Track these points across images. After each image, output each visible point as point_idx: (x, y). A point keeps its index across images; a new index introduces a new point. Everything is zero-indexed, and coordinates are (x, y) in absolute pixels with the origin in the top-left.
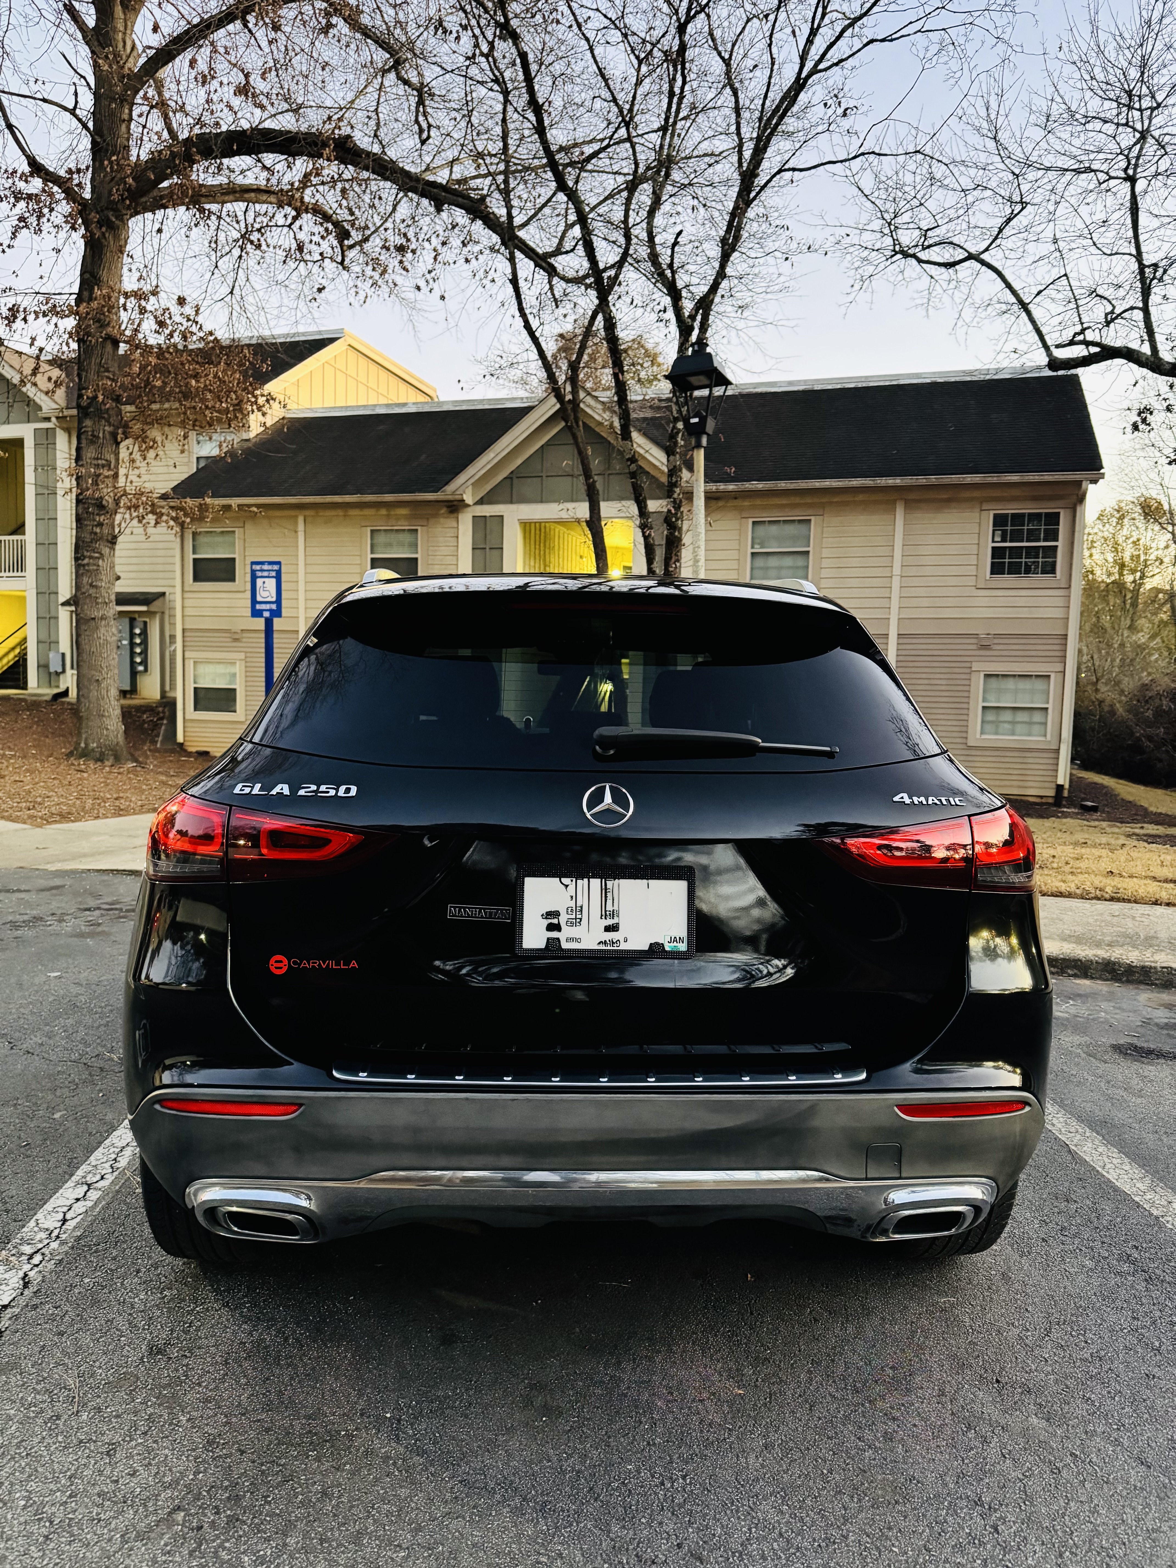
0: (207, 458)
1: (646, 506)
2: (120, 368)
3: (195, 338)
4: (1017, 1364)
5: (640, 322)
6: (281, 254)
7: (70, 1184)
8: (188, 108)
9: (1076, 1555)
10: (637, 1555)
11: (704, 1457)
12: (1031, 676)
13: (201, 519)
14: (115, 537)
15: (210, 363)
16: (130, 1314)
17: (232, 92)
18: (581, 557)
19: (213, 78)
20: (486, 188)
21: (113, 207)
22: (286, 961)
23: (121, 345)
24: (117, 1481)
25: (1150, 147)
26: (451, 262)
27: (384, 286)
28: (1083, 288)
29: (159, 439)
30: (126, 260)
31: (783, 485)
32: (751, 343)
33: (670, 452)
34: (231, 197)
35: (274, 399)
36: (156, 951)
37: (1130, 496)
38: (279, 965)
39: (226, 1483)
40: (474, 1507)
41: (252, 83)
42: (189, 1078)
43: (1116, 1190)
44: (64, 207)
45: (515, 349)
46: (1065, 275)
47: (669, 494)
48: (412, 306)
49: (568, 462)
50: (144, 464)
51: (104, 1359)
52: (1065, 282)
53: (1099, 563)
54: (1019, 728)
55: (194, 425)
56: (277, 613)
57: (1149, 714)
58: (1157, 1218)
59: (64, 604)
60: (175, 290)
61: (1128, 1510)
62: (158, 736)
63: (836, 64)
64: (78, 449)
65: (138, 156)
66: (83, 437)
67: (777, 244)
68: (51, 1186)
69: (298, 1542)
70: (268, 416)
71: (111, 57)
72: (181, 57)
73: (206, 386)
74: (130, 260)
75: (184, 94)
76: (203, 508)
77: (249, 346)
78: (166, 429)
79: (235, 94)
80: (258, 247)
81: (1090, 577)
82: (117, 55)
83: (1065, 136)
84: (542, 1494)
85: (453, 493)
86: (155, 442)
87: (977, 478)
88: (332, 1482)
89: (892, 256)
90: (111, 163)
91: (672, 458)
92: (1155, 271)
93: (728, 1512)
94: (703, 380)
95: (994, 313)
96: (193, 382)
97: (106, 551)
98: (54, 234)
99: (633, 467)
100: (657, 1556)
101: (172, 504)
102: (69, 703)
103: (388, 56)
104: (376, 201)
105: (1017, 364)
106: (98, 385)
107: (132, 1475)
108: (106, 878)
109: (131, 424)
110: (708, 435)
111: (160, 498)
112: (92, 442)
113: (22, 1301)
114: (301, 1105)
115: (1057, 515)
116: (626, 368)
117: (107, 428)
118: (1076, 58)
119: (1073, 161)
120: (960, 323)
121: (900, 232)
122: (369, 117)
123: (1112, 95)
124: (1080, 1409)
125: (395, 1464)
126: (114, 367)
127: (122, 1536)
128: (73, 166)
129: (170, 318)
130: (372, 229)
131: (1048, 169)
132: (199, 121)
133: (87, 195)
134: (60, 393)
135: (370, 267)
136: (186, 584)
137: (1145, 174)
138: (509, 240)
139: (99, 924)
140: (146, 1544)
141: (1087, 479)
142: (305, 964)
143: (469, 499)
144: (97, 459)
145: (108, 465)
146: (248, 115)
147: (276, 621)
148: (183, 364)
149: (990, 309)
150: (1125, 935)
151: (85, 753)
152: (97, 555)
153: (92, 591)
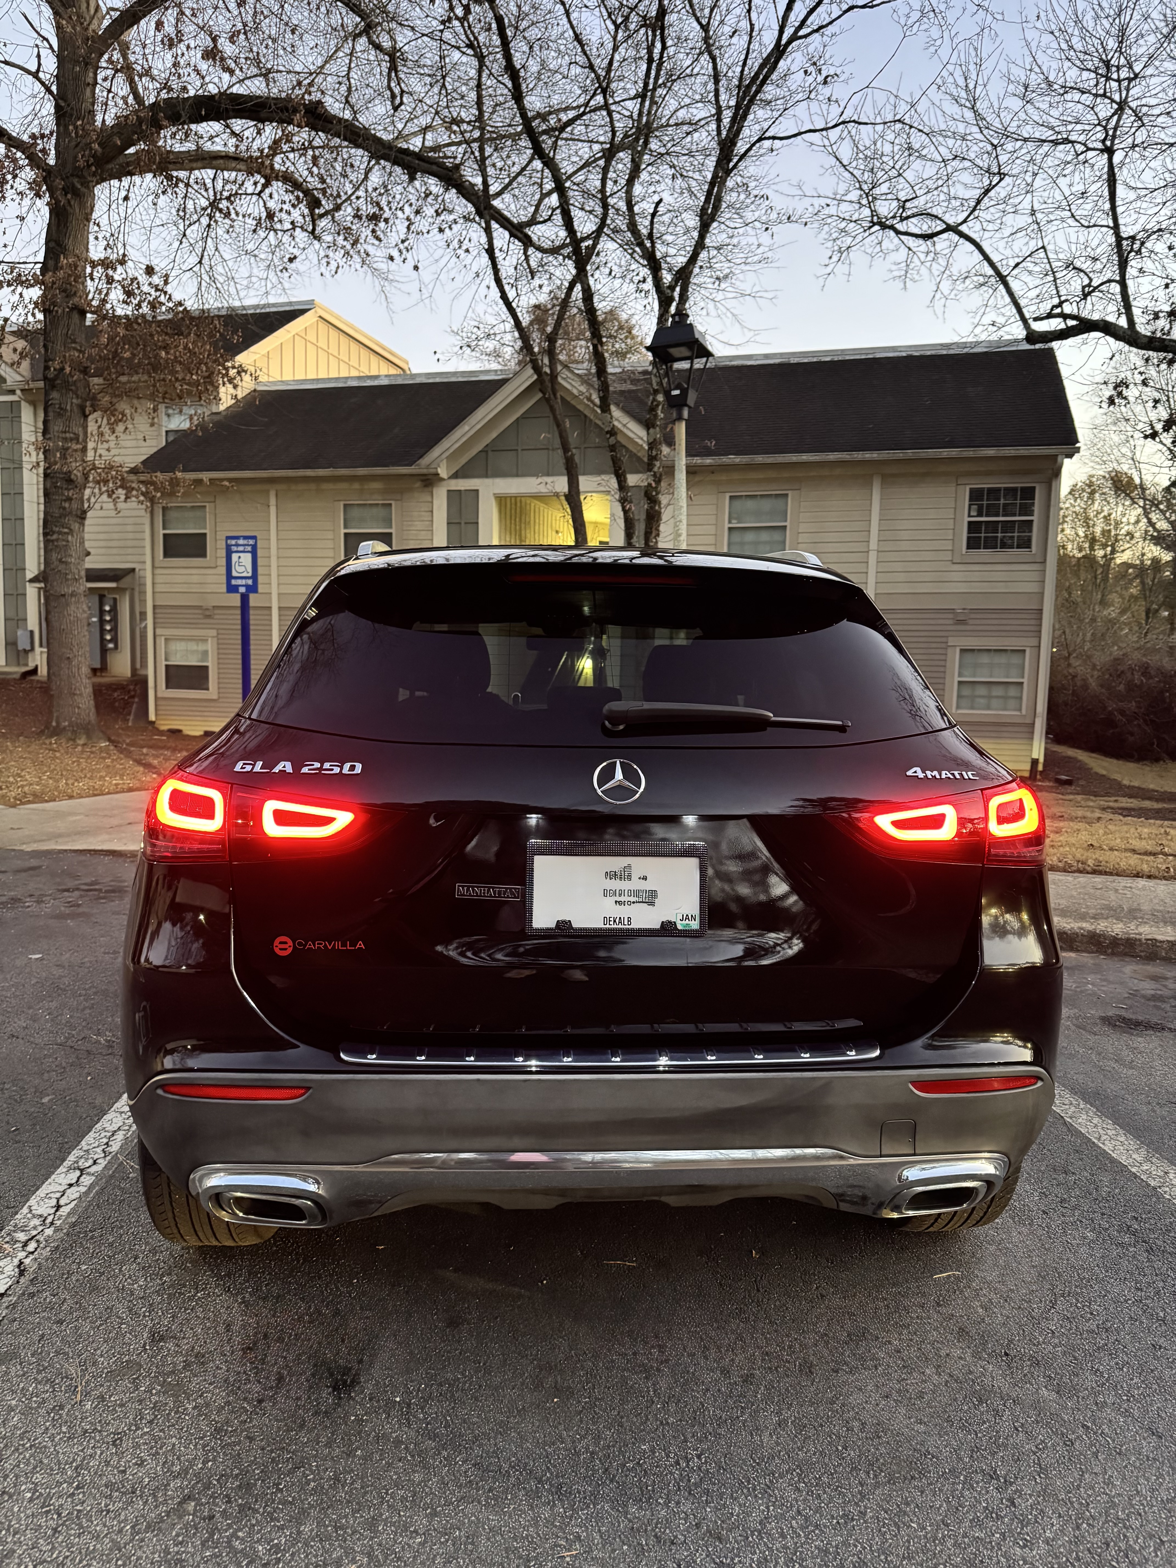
0: (176, 431)
1: (625, 480)
2: (87, 339)
3: (164, 308)
4: (1025, 1337)
5: (618, 293)
6: (251, 223)
7: (62, 1169)
8: (155, 72)
9: (1093, 1526)
10: (656, 1536)
11: (718, 1436)
12: (1006, 651)
13: (172, 494)
14: (85, 512)
15: (180, 333)
16: (130, 1301)
17: (199, 55)
18: (557, 532)
19: (181, 41)
20: (460, 156)
21: (78, 173)
22: (290, 943)
23: (89, 315)
24: (124, 1472)
25: (1128, 119)
26: (425, 231)
27: (356, 257)
28: (1060, 260)
29: (128, 412)
30: (93, 228)
31: (760, 459)
32: (729, 314)
33: (648, 425)
34: (199, 164)
35: (246, 372)
36: (156, 933)
37: (1101, 471)
38: (283, 946)
39: (236, 1472)
40: (490, 1490)
41: (219, 47)
42: (191, 1063)
43: (1113, 1161)
44: (28, 173)
45: (492, 320)
46: (1043, 247)
47: (649, 467)
48: (384, 277)
49: (546, 435)
50: (113, 438)
51: (104, 1347)
52: (1043, 255)
53: (1071, 538)
54: (994, 703)
55: (164, 398)
56: (253, 588)
57: (1121, 687)
58: (1154, 1188)
59: (32, 581)
60: (142, 260)
61: (1142, 1481)
62: (129, 714)
63: (817, 31)
64: (45, 422)
65: (104, 121)
66: (50, 409)
67: (757, 214)
68: (43, 1172)
69: (312, 1530)
70: (239, 388)
71: (75, 18)
72: (147, 19)
73: (176, 357)
74: (96, 228)
75: (150, 57)
76: (174, 483)
77: (219, 317)
78: (136, 402)
79: (203, 58)
80: (227, 215)
81: (1062, 551)
82: (80, 16)
83: (1044, 106)
84: (557, 1477)
85: (428, 466)
86: (124, 415)
87: (954, 452)
88: (344, 1469)
89: (870, 228)
90: (76, 128)
91: (651, 430)
92: (1133, 243)
93: (745, 1491)
94: (683, 351)
95: (972, 286)
96: (163, 354)
97: (76, 526)
98: (18, 200)
99: (612, 441)
100: (676, 1537)
101: (142, 478)
102: (38, 681)
103: (358, 19)
104: (348, 169)
105: (994, 337)
106: (64, 356)
107: (139, 1465)
108: (83, 858)
109: (99, 396)
110: (690, 407)
111: (128, 472)
112: (59, 415)
113: (19, 1290)
114: (308, 1088)
115: (1033, 489)
116: (604, 340)
117: (74, 401)
118: (1053, 27)
119: (1051, 132)
120: (938, 295)
121: (878, 203)
122: (340, 83)
123: (1090, 65)
124: (1090, 1381)
125: (406, 1448)
126: (81, 338)
127: (133, 1527)
128: (36, 130)
129: (139, 288)
130: (344, 198)
131: (1025, 140)
132: (166, 86)
133: (52, 162)
134: (26, 364)
135: (342, 237)
136: (156, 560)
137: (1122, 146)
138: (485, 209)
139: (79, 906)
140: (157, 1535)
141: (1062, 454)
142: (310, 945)
143: (443, 472)
144: (65, 432)
145: (76, 439)
146: (216, 80)
147: (252, 596)
148: (152, 335)
149: (968, 281)
150: (1109, 908)
151: (57, 732)
152: (66, 530)
153: (61, 567)
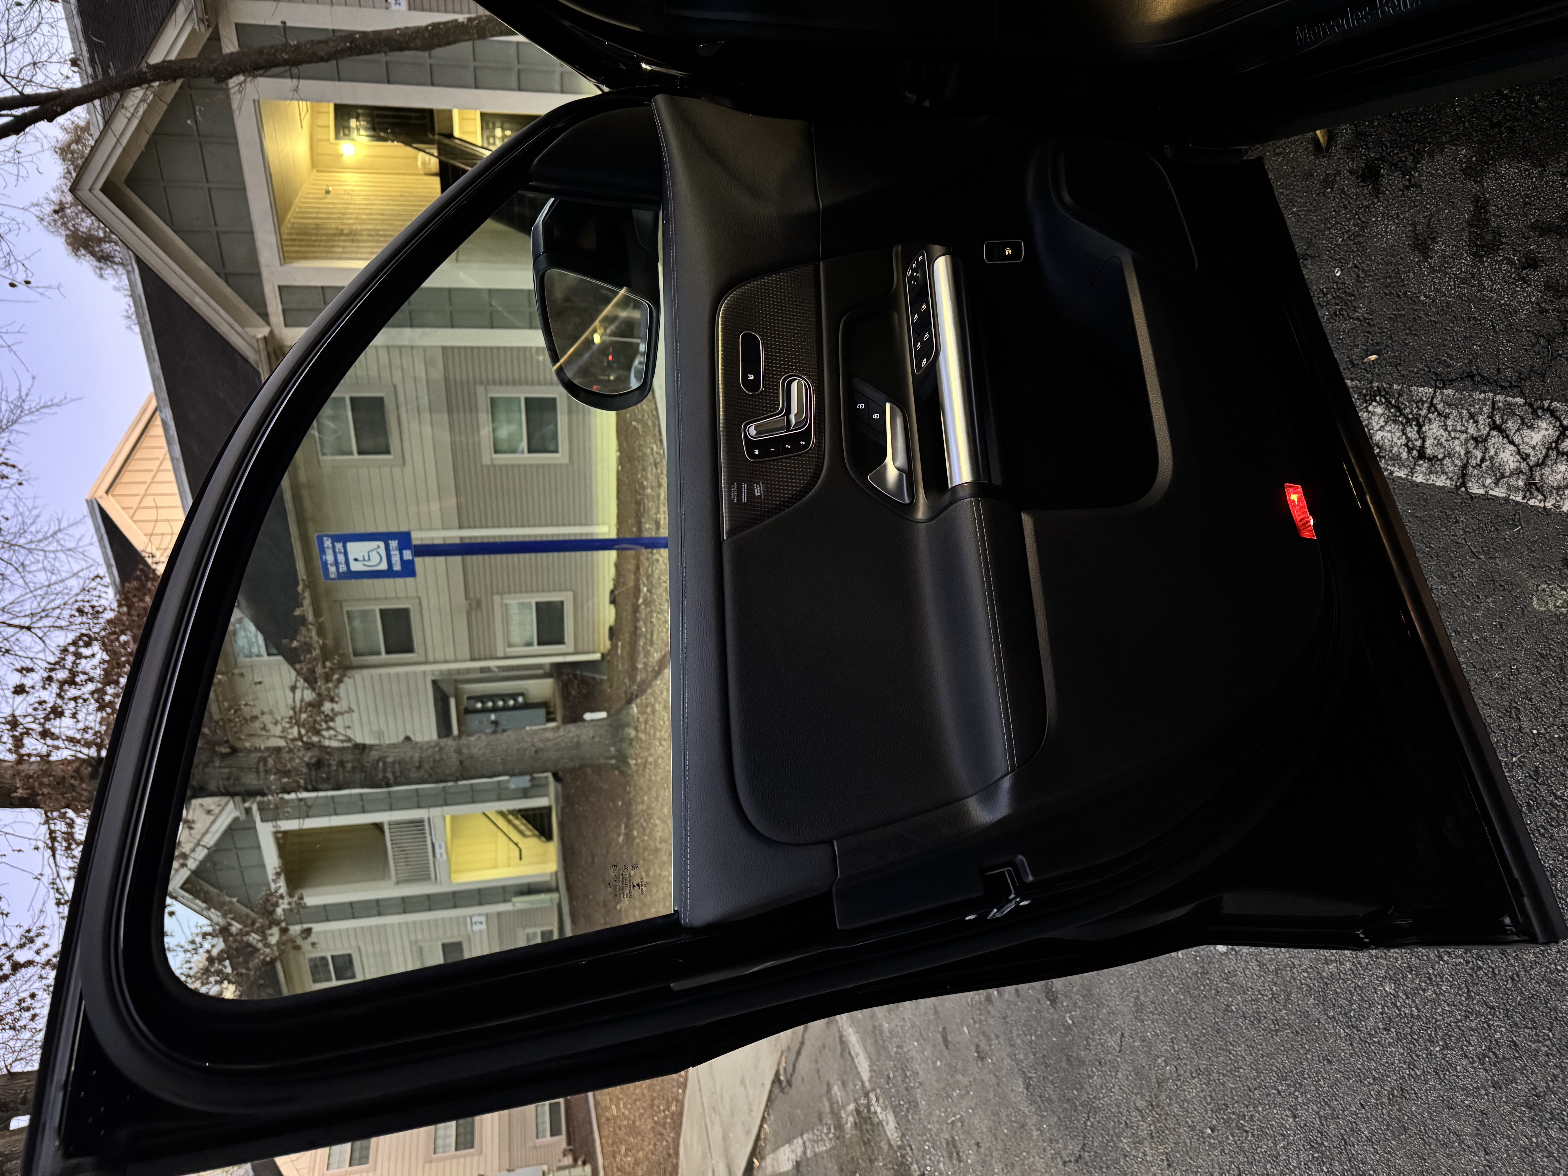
0: (267, 647)
14: (356, 746)
18: (328, 192)
56: (403, 539)
62: (594, 679)
85: (258, 351)
97: (375, 754)
117: (217, 764)
136: (419, 660)
143: (264, 331)
144: (257, 772)
145: (264, 760)
147: (418, 541)
151: (622, 758)
152: (381, 764)
153: (427, 767)
